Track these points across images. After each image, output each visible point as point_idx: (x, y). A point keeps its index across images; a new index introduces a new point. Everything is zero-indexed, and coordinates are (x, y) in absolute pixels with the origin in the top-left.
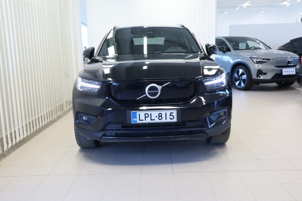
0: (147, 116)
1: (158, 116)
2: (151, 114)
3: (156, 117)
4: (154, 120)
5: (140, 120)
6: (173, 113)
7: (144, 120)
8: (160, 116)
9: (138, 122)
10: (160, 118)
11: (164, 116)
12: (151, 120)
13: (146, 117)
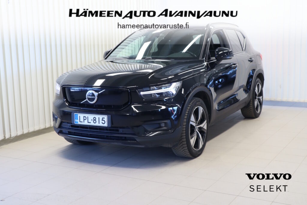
0: (85, 118)
1: (93, 120)
2: (88, 117)
3: (92, 120)
4: (90, 123)
5: (80, 122)
6: (104, 118)
7: (83, 122)
8: (95, 119)
9: (79, 123)
10: (95, 122)
11: (97, 120)
12: (88, 122)
13: (84, 120)
